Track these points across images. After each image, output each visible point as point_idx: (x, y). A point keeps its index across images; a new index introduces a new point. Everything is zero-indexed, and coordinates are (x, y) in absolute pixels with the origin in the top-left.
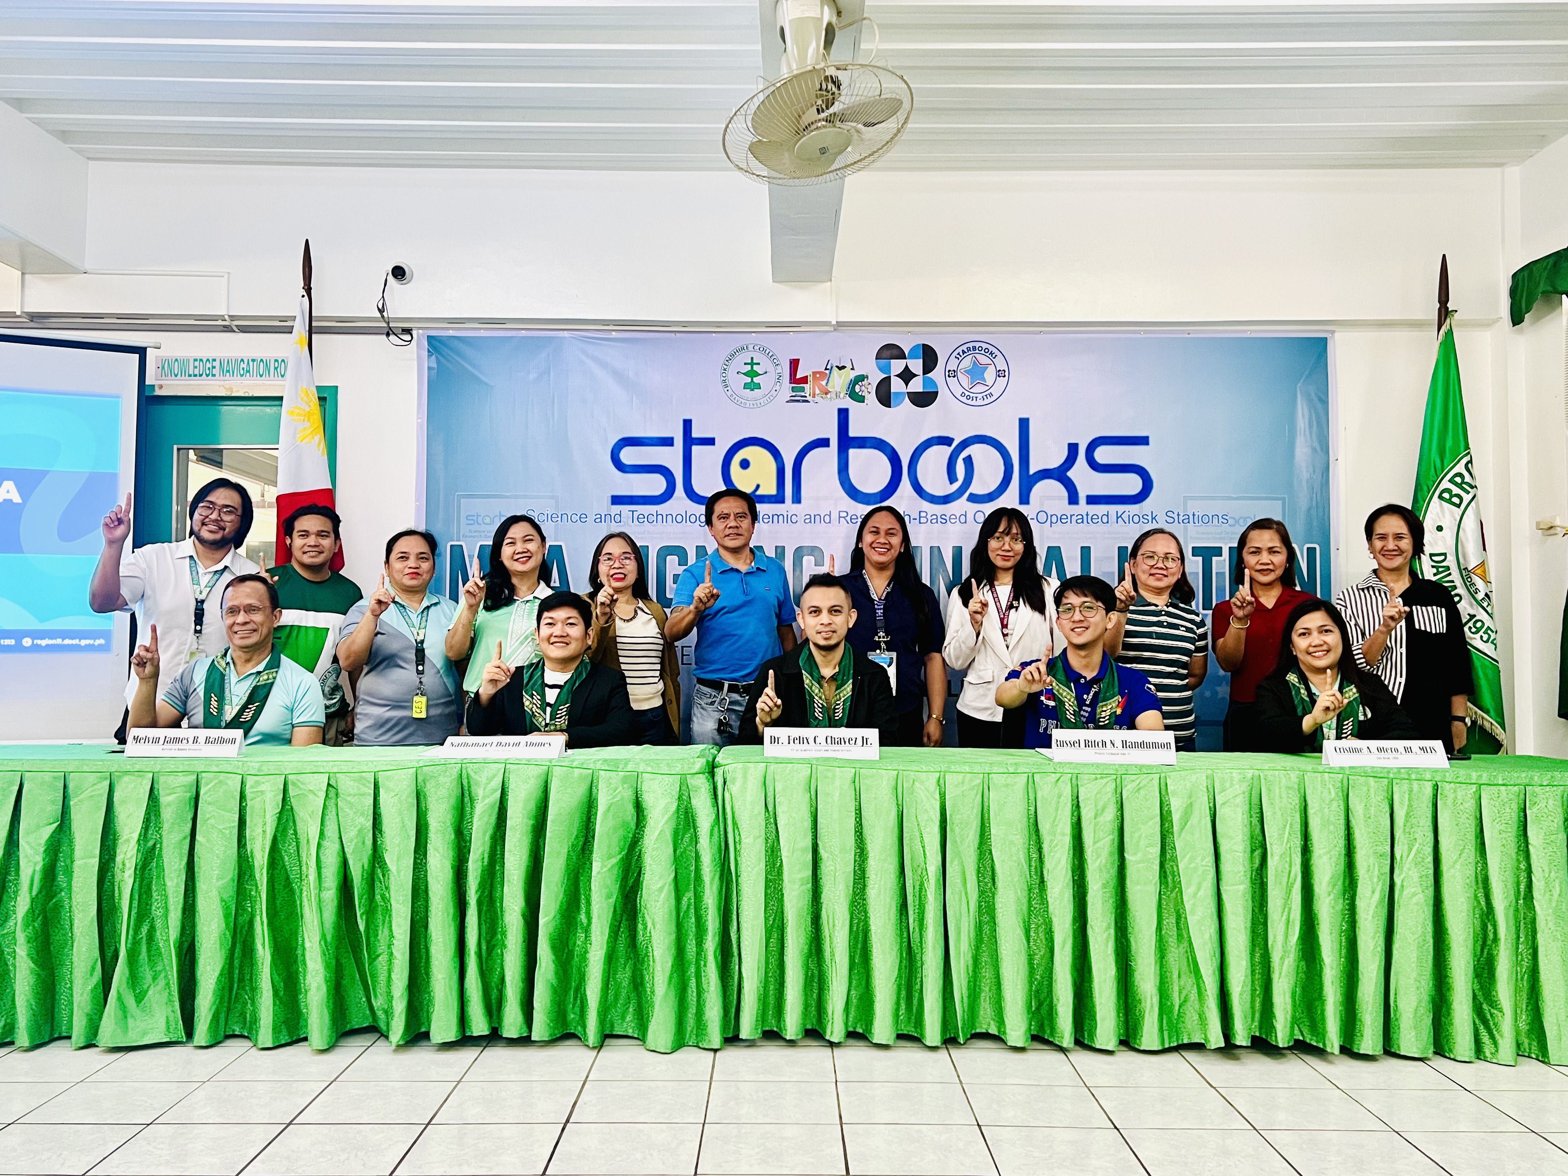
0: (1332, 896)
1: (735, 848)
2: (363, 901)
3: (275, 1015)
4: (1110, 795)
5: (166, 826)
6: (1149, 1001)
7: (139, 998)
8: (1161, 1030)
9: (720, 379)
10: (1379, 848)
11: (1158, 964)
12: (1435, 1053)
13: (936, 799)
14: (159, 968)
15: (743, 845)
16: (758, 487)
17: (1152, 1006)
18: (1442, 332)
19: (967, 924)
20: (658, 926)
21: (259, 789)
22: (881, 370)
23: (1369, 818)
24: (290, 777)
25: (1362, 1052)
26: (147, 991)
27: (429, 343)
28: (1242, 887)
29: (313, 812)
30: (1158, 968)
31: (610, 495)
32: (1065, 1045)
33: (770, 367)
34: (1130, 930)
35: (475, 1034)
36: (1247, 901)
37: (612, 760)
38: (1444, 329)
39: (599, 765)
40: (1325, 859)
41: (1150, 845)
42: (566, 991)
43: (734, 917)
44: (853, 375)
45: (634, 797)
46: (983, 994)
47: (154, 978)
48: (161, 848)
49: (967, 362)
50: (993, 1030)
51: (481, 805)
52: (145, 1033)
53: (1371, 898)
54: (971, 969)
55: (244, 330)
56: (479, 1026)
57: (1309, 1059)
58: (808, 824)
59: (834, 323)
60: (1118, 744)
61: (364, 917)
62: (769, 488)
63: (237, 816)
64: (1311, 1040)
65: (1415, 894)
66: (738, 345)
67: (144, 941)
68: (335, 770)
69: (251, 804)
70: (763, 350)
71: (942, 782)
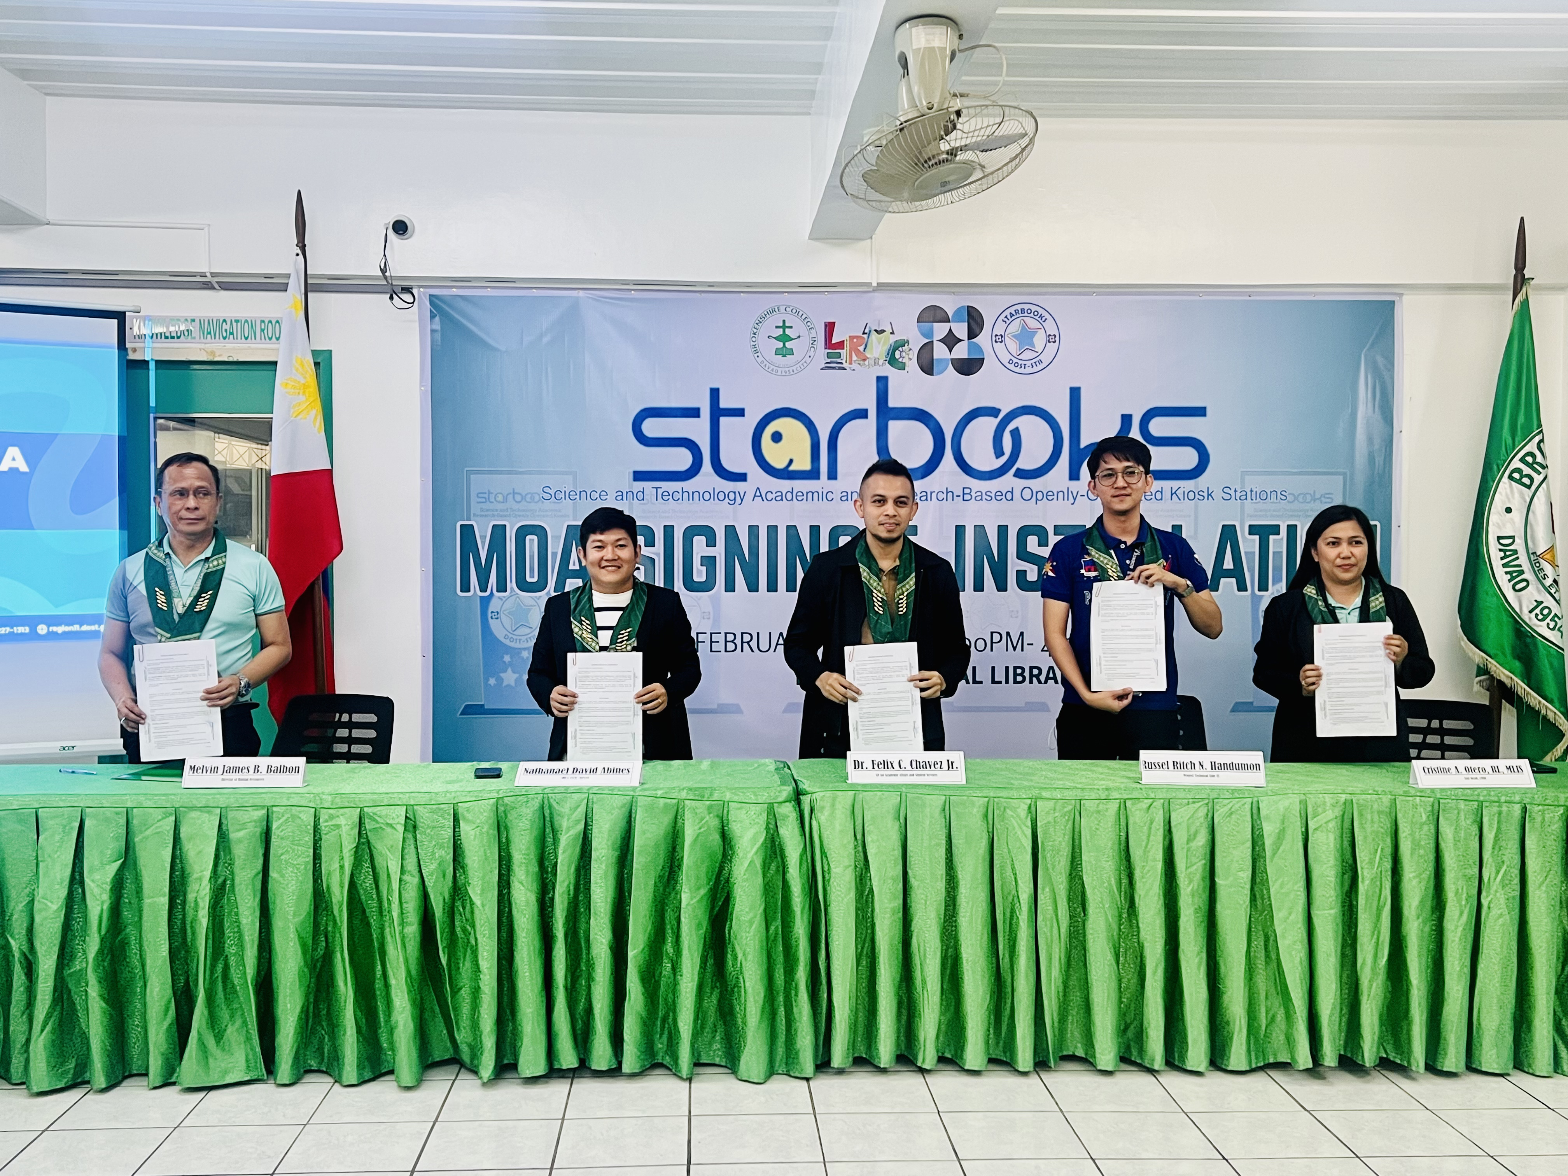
0: (1420, 920)
1: (824, 877)
2: (445, 935)
3: (359, 1052)
4: (1202, 820)
5: (238, 863)
6: (1238, 1022)
7: (219, 1037)
8: (1249, 1051)
9: (748, 344)
10: (1467, 871)
11: (1247, 988)
12: (1515, 1067)
13: (1028, 827)
14: (235, 1006)
15: (833, 875)
16: (791, 461)
17: (1241, 1029)
18: (1517, 301)
19: (1057, 950)
20: (750, 957)
21: (334, 822)
22: (925, 335)
23: (1459, 841)
24: (366, 809)
25: (1445, 1069)
26: (225, 1030)
27: (431, 303)
28: (1332, 912)
29: (392, 846)
30: (1247, 990)
31: (632, 471)
32: (1156, 1067)
33: (803, 331)
34: (1219, 953)
35: (564, 1067)
36: (1337, 925)
37: (696, 789)
38: (1519, 298)
39: (684, 795)
40: (1415, 882)
41: (1241, 870)
42: (654, 1024)
43: (823, 945)
44: (892, 339)
45: (720, 827)
46: (1070, 1018)
47: (232, 1016)
48: (233, 885)
49: (1015, 326)
50: (1080, 1053)
51: (565, 837)
52: (226, 1072)
53: (1459, 919)
54: (1061, 994)
55: (226, 287)
56: (568, 1058)
57: (1392, 1076)
58: (898, 853)
59: (875, 284)
60: (1207, 765)
61: (446, 950)
62: (803, 463)
63: (311, 851)
64: (1395, 1057)
65: (1501, 915)
66: (768, 307)
67: (220, 979)
68: (412, 803)
69: (328, 840)
70: (795, 312)
71: (1033, 809)
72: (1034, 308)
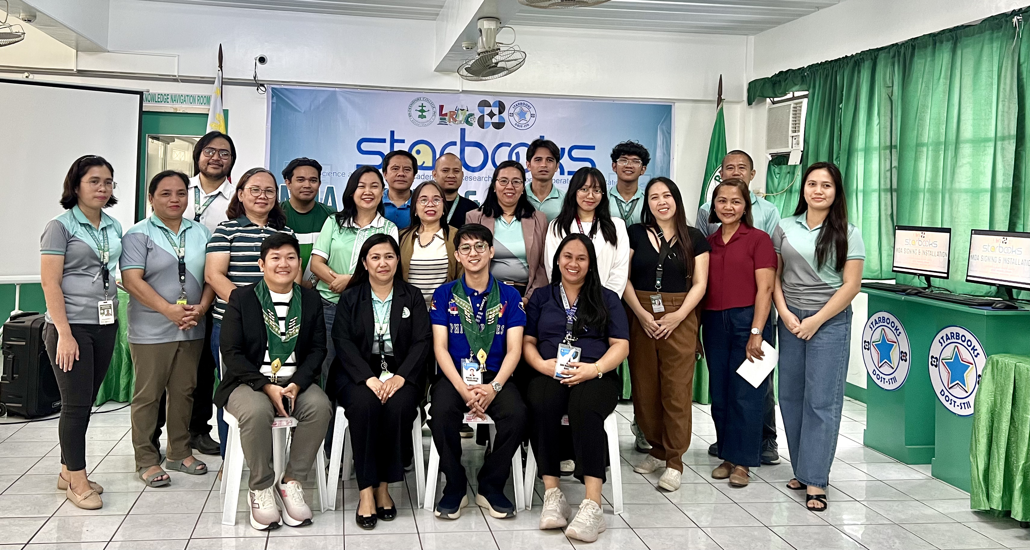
9: (407, 113)
16: (424, 162)
18: (719, 107)
22: (481, 112)
27: (272, 91)
33: (431, 109)
44: (468, 113)
49: (518, 110)
55: (184, 81)
59: (461, 91)
62: (429, 163)
66: (416, 98)
70: (427, 100)
72: (526, 103)
